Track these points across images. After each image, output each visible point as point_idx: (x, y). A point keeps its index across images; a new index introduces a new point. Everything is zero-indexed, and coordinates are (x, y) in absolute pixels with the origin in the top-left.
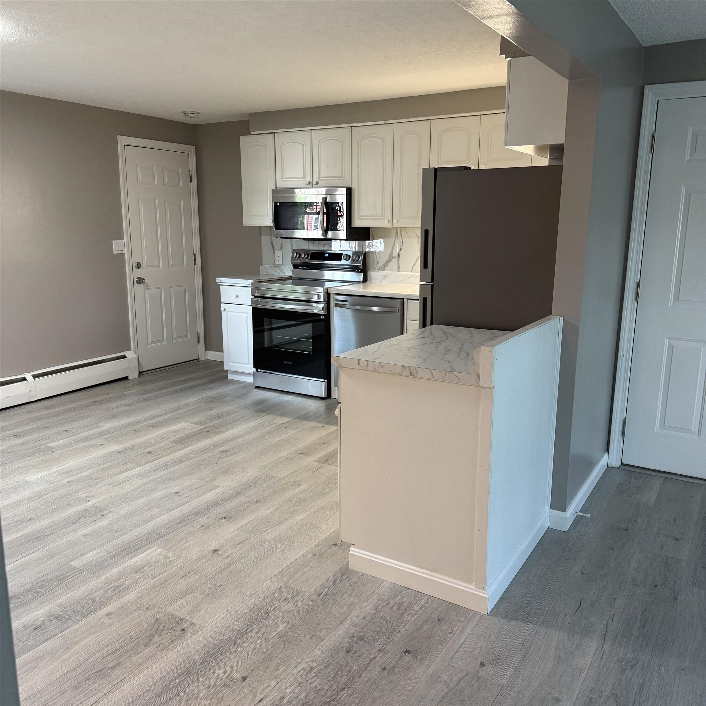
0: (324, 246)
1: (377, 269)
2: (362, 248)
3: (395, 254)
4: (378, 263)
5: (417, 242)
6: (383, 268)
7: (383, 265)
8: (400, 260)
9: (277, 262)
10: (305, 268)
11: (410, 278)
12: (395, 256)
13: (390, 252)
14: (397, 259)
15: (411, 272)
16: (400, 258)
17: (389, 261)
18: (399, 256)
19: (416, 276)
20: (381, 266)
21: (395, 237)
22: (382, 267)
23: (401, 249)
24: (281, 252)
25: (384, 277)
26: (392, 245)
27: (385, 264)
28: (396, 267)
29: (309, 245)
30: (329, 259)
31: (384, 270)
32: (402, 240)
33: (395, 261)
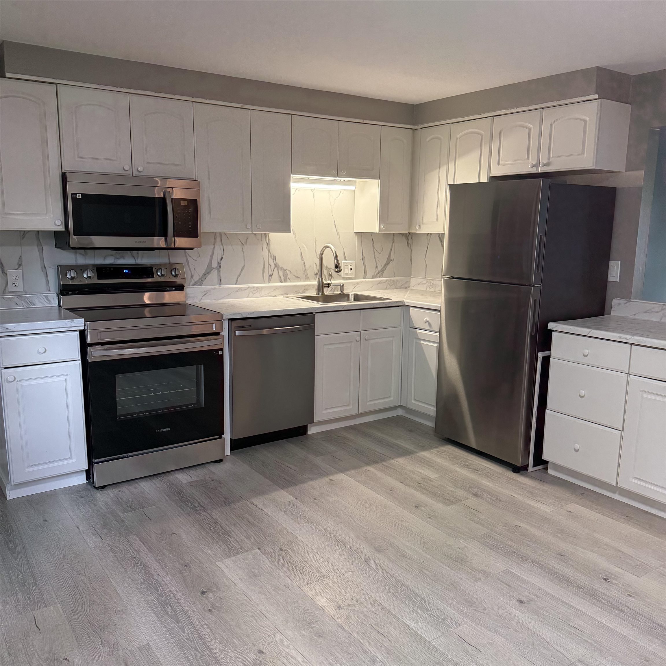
0: (105, 259)
1: (191, 283)
2: (169, 259)
3: (215, 265)
4: (192, 276)
5: (241, 249)
6: (200, 282)
7: (200, 279)
8: (221, 272)
9: (11, 288)
10: (76, 292)
11: (237, 291)
12: (215, 267)
13: (208, 261)
14: (217, 271)
15: (236, 284)
16: (221, 269)
17: (207, 273)
18: (220, 267)
19: (245, 289)
20: (196, 280)
21: (214, 244)
22: (198, 281)
23: (222, 258)
24: (20, 271)
25: (205, 293)
26: (210, 254)
27: (202, 277)
28: (216, 280)
29: (76, 258)
30: (132, 276)
31: (201, 285)
32: (223, 247)
33: (215, 273)
